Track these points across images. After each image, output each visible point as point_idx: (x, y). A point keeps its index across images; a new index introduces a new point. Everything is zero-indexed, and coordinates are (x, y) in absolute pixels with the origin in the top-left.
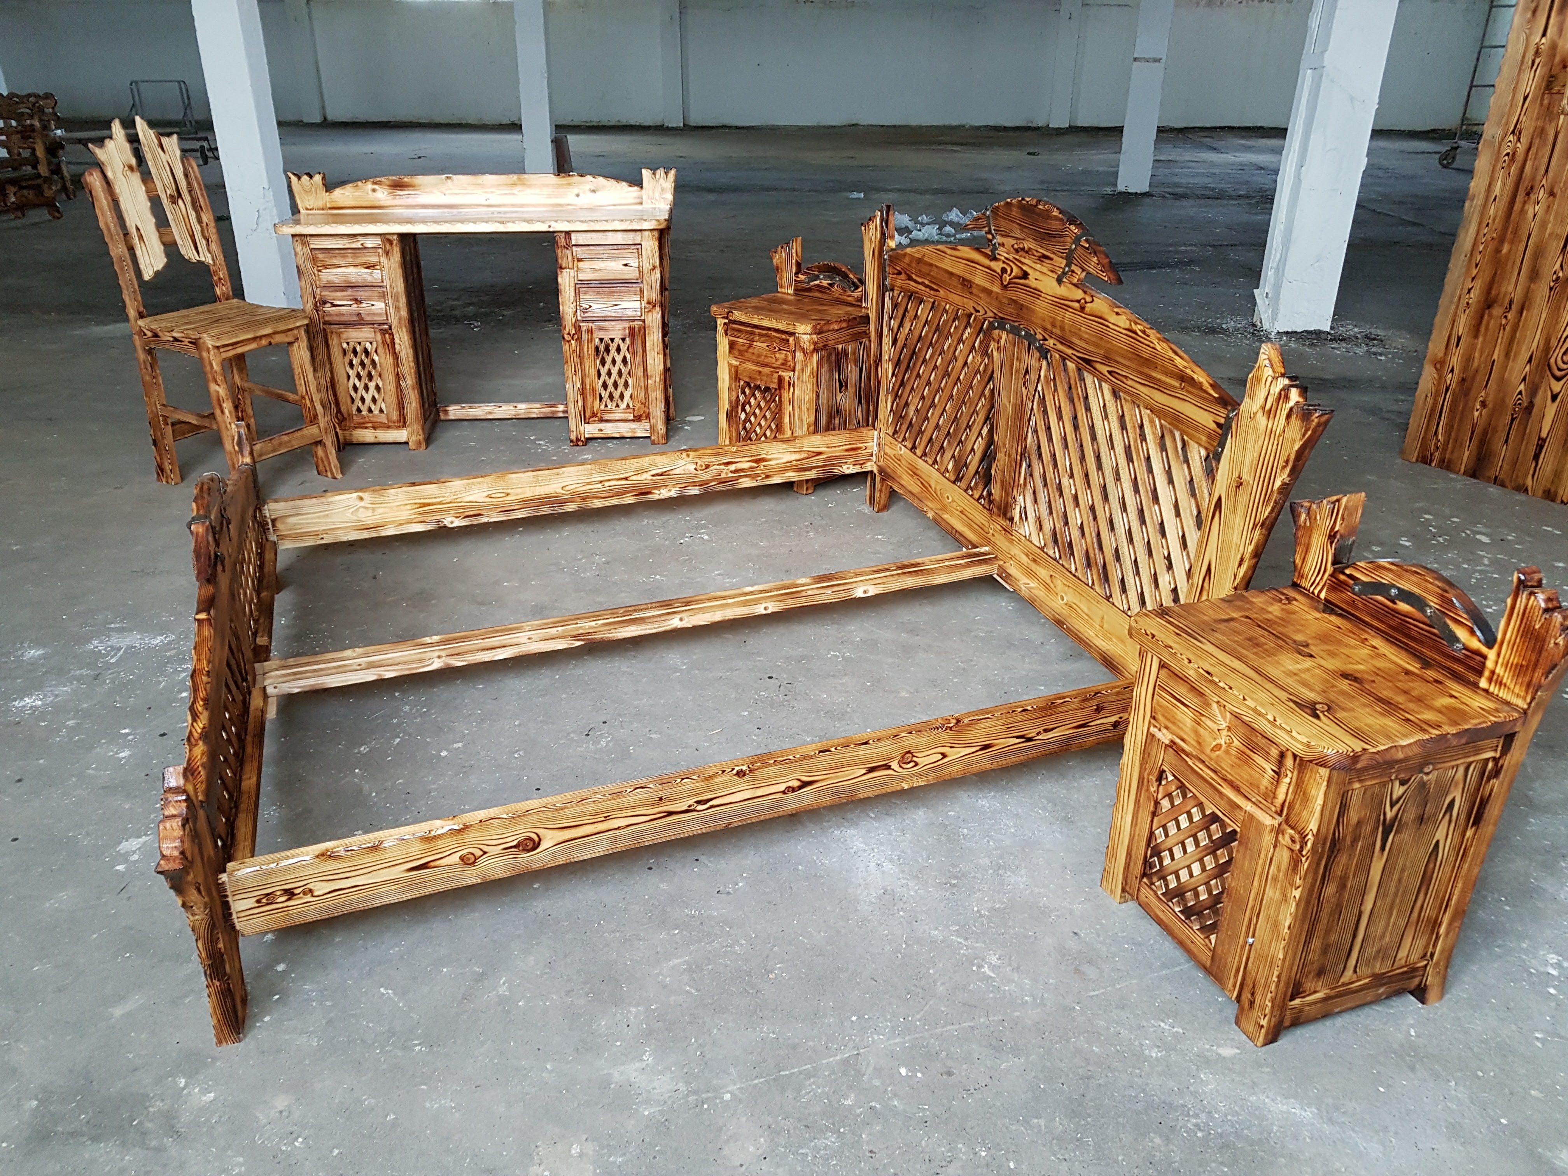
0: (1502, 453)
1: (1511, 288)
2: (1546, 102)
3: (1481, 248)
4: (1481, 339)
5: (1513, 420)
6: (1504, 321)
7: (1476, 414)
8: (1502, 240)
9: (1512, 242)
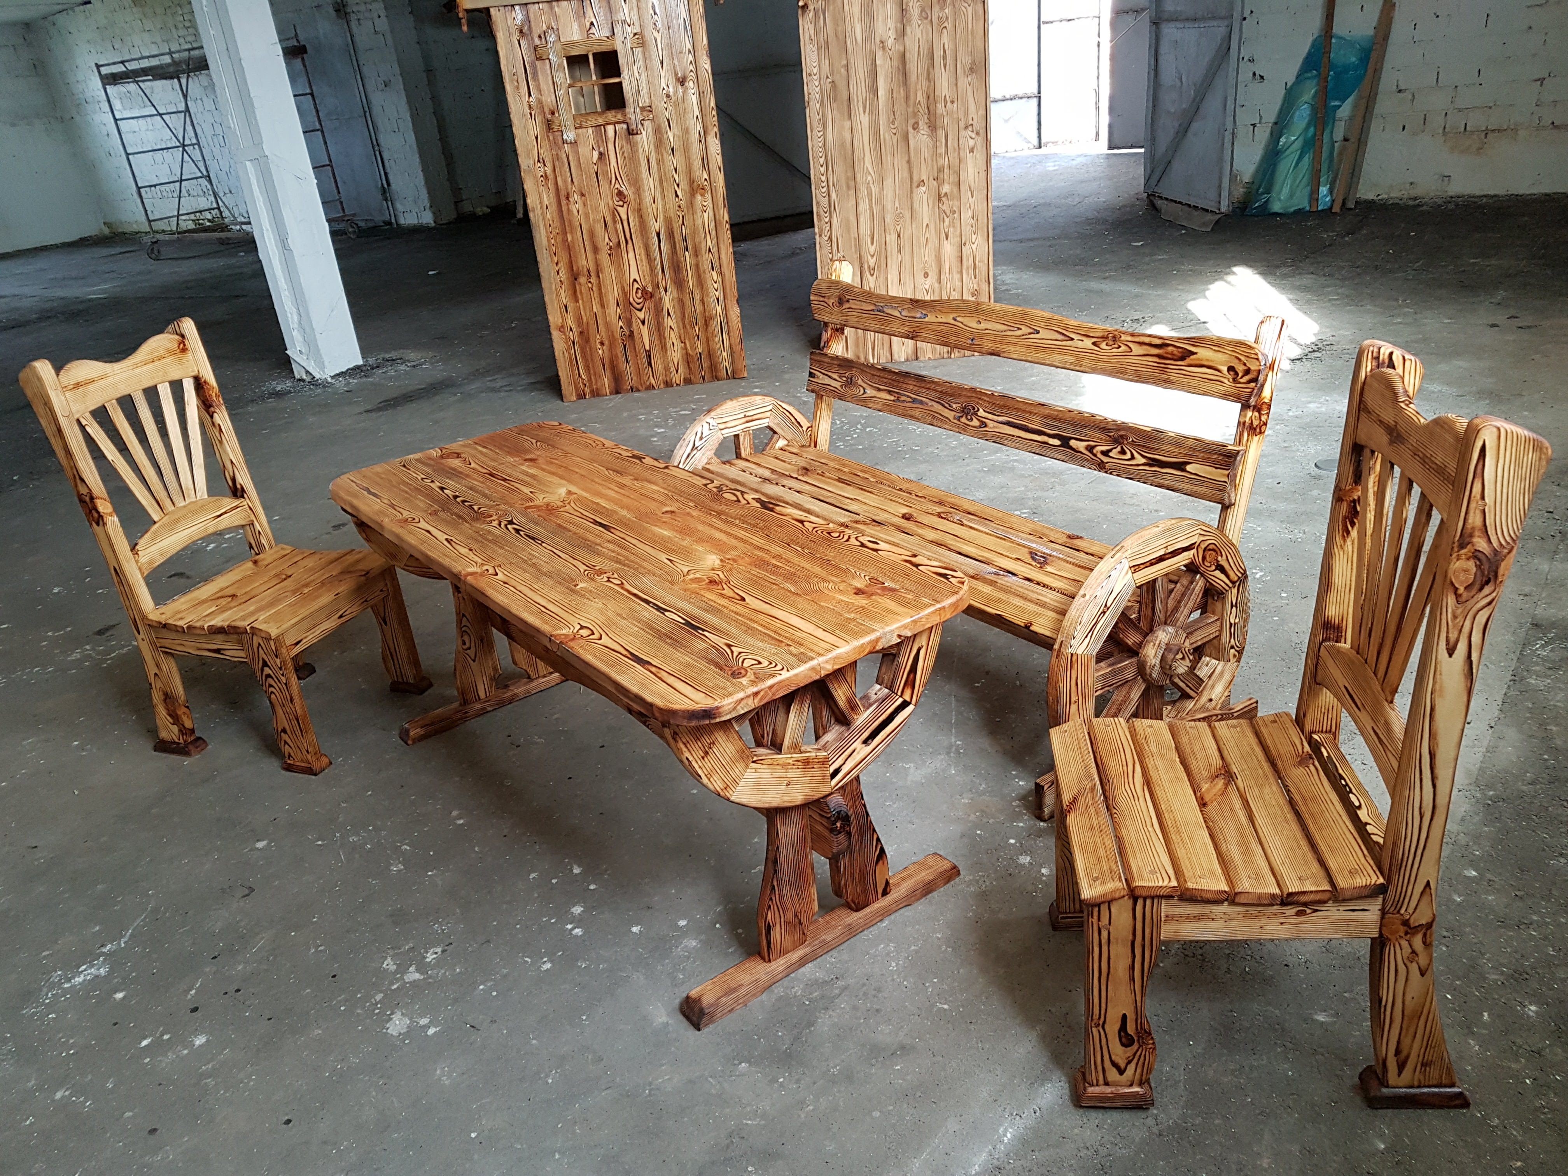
0: (628, 370)
1: (584, 262)
2: (551, 138)
3: (553, 241)
4: (580, 302)
5: (625, 346)
6: (590, 285)
7: (600, 352)
8: (565, 233)
9: (572, 233)
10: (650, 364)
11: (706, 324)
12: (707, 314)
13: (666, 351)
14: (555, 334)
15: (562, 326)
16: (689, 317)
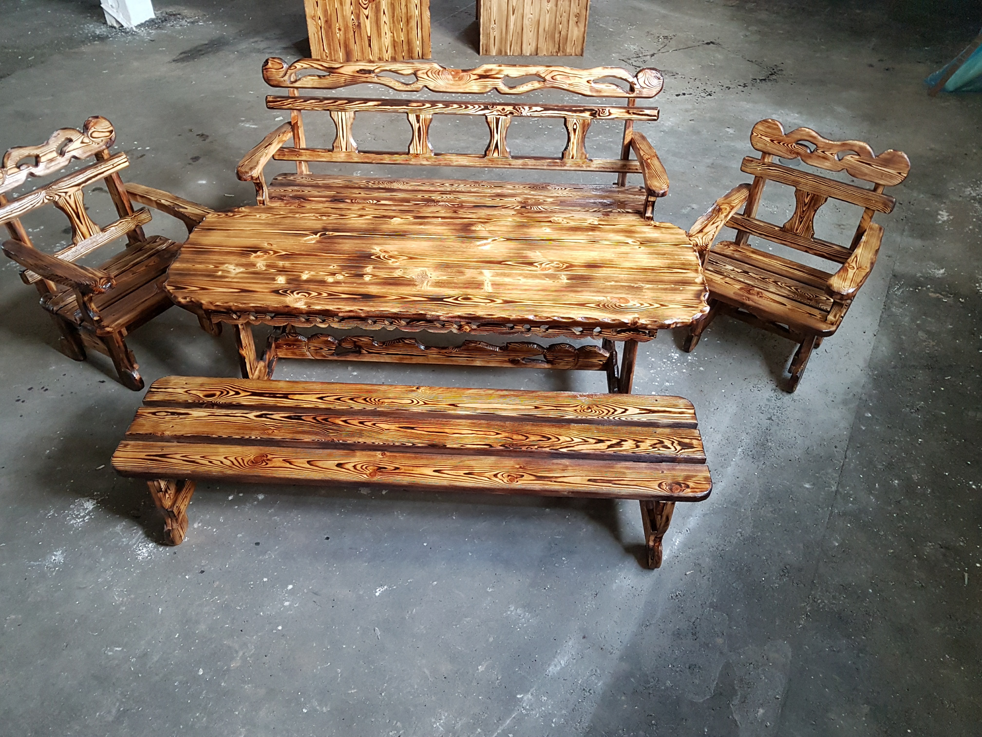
10: (370, 46)
11: (408, 22)
12: (409, 15)
13: (381, 37)
14: (309, 21)
15: (314, 16)
16: (397, 16)
